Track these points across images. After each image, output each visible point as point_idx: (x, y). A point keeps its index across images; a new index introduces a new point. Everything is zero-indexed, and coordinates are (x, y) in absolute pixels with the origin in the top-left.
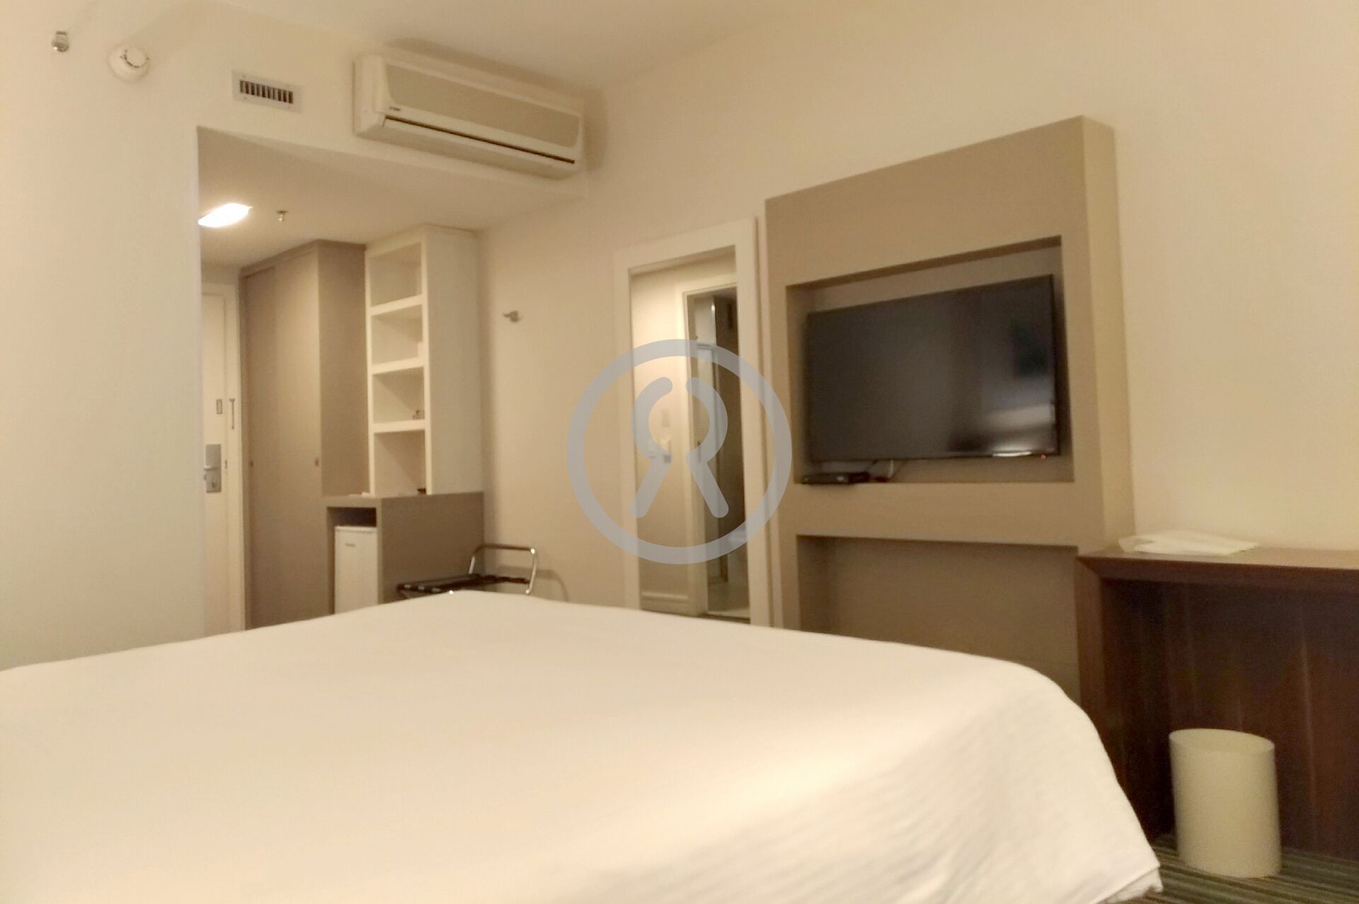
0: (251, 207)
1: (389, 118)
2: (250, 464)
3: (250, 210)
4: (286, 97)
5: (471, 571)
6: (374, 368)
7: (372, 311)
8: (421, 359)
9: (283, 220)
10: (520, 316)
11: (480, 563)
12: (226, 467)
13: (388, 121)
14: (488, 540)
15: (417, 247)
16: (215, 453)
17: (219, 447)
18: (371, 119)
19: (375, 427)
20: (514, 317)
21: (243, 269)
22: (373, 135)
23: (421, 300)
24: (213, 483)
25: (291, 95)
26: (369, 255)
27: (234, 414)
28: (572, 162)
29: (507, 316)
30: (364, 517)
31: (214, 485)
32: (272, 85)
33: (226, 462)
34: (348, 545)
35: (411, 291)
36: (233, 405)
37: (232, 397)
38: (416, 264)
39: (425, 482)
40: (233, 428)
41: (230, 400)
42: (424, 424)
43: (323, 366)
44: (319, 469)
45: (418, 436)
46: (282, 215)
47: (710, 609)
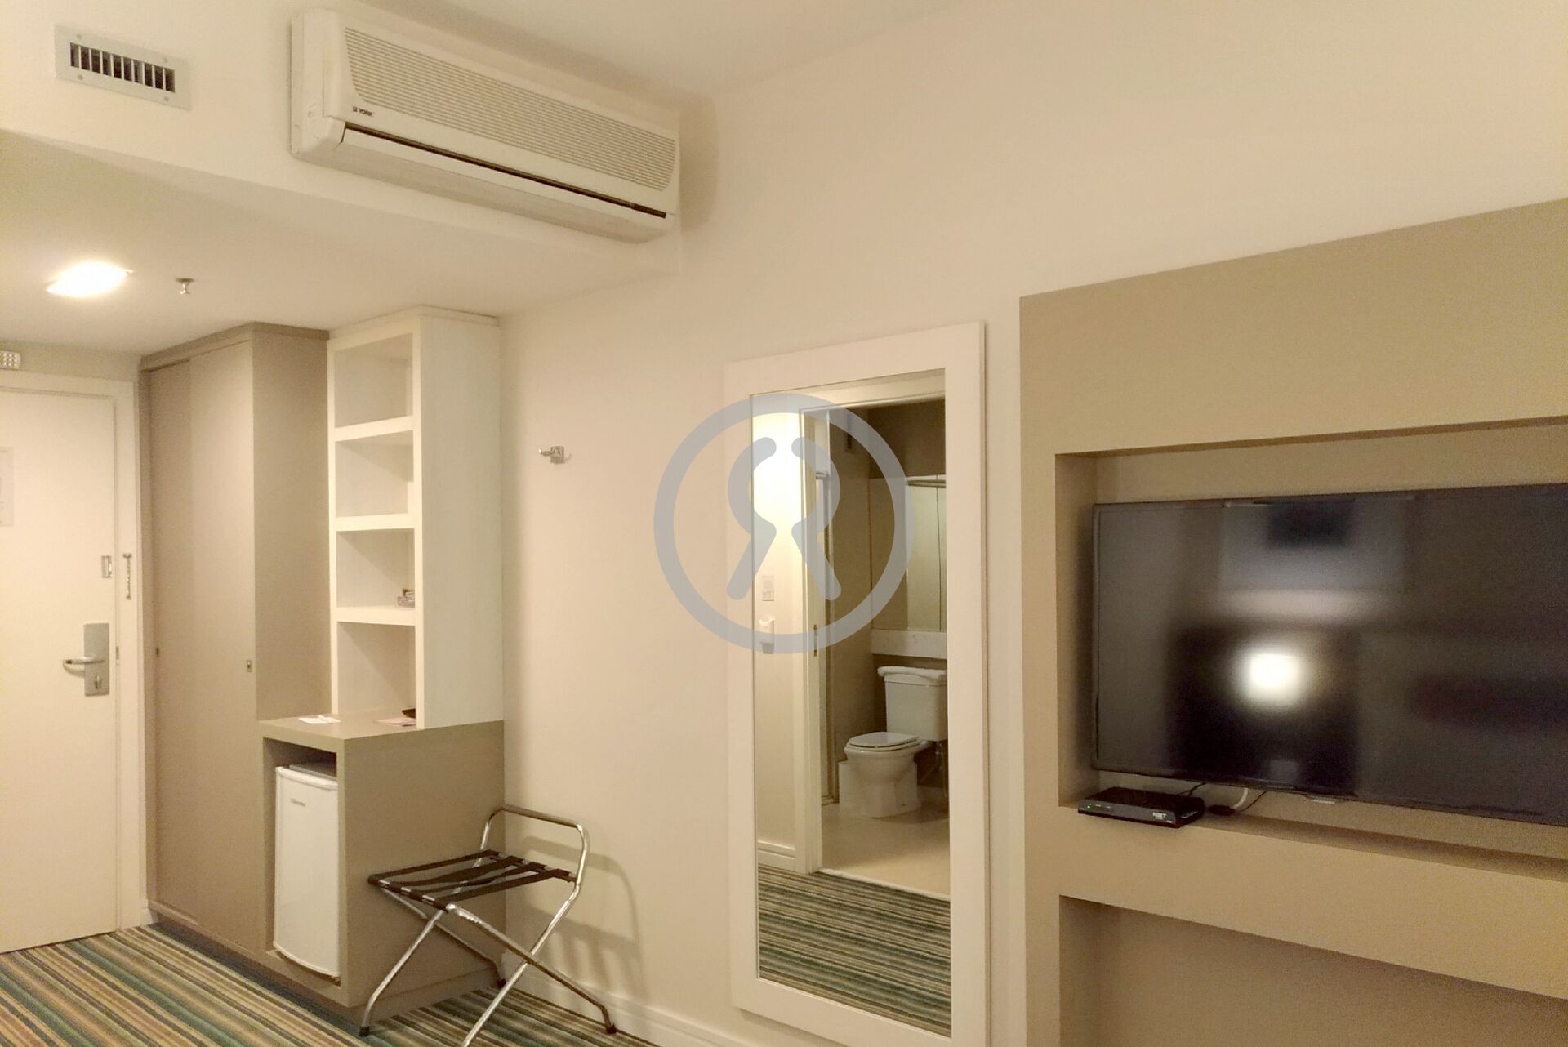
0: (131, 271)
1: (349, 126)
2: (156, 652)
3: (130, 275)
4: (162, 79)
5: (482, 847)
6: (338, 523)
7: (337, 434)
8: (411, 517)
9: (187, 292)
10: (566, 455)
11: (499, 833)
12: (117, 658)
13: (348, 131)
14: (509, 800)
15: (406, 340)
16: (98, 636)
17: (105, 627)
18: (321, 128)
19: (340, 613)
20: (556, 456)
21: (145, 359)
22: (321, 157)
23: (410, 424)
24: (96, 683)
25: (170, 76)
26: (333, 347)
27: (133, 577)
28: (663, 215)
29: (545, 454)
30: (320, 760)
31: (97, 685)
32: (134, 56)
33: (117, 649)
34: (294, 802)
35: (397, 408)
36: (129, 563)
37: (128, 552)
38: (405, 362)
39: (415, 703)
40: (129, 597)
41: (125, 556)
42: (411, 617)
43: (259, 515)
44: (252, 678)
45: (404, 634)
46: (184, 286)
47: (825, 865)
